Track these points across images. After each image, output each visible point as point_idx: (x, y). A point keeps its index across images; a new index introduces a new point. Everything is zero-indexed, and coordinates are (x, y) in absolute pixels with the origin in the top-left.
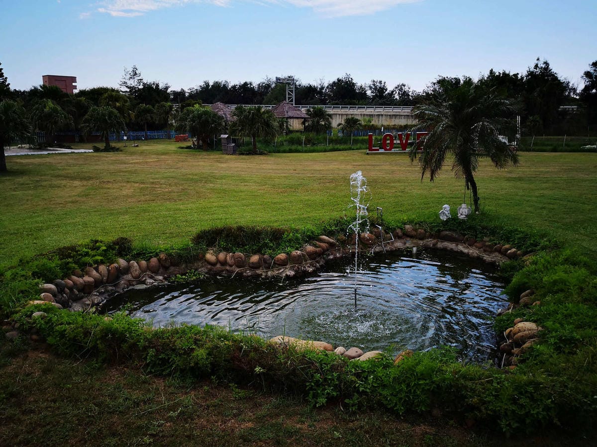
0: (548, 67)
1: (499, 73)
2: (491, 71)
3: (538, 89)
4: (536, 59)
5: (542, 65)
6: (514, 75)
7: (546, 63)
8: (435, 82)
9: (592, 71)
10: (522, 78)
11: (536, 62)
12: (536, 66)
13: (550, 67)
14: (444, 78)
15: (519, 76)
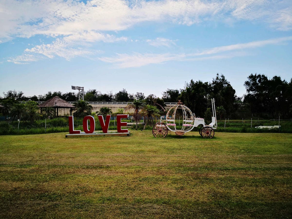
0: (224, 79)
1: (197, 82)
2: (192, 81)
3: (220, 91)
4: (217, 74)
5: (220, 78)
6: (205, 83)
7: (223, 76)
8: (165, 92)
9: (249, 81)
10: (210, 85)
11: (217, 76)
12: (217, 78)
13: (225, 78)
14: (171, 90)
15: (208, 84)
